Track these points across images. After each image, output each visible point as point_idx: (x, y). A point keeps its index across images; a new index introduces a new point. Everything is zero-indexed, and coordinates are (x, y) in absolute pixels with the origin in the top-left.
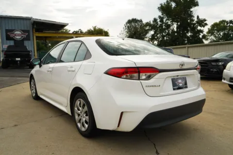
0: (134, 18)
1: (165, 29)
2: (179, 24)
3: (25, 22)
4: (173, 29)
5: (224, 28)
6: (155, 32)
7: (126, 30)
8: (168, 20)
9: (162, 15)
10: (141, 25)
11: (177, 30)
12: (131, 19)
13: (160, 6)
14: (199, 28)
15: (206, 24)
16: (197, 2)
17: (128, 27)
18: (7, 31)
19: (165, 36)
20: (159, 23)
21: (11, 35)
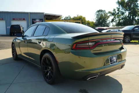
1: (120, 15)
2: (130, 11)
4: (126, 15)
6: (114, 17)
8: (123, 9)
9: (119, 6)
11: (129, 15)
12: (99, 10)
17: (97, 15)
19: (121, 20)
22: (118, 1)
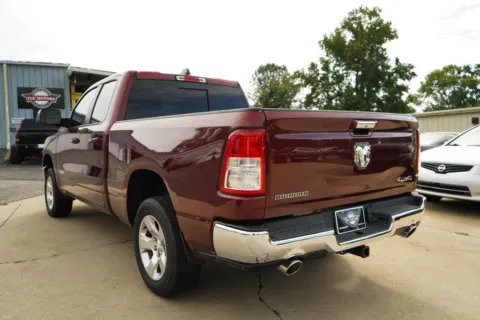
0: (271, 63)
1: (333, 84)
2: (360, 73)
3: (56, 72)
4: (349, 83)
5: (453, 81)
6: (313, 90)
7: (256, 86)
8: (339, 65)
9: (327, 56)
10: (285, 77)
11: (357, 84)
12: (264, 64)
13: (323, 39)
14: (400, 82)
15: (414, 74)
16: (395, 32)
17: (260, 80)
18: (21, 90)
19: (333, 98)
20: (321, 72)
21: (29, 99)
22: (326, 38)
